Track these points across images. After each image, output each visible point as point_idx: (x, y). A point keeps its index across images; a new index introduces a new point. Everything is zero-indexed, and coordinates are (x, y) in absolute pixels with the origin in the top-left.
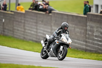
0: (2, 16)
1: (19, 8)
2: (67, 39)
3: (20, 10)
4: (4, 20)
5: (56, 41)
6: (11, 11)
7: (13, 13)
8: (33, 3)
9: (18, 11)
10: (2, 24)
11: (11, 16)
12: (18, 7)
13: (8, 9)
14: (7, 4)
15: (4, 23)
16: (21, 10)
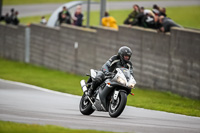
0: (73, 37)
1: (106, 21)
2: (128, 78)
3: (108, 24)
4: (76, 45)
5: (107, 81)
6: (92, 28)
7: (94, 31)
8: (135, 11)
9: (106, 28)
10: (73, 53)
11: (90, 36)
12: (104, 19)
13: (84, 23)
14: (84, 12)
15: (76, 50)
16: (111, 26)
